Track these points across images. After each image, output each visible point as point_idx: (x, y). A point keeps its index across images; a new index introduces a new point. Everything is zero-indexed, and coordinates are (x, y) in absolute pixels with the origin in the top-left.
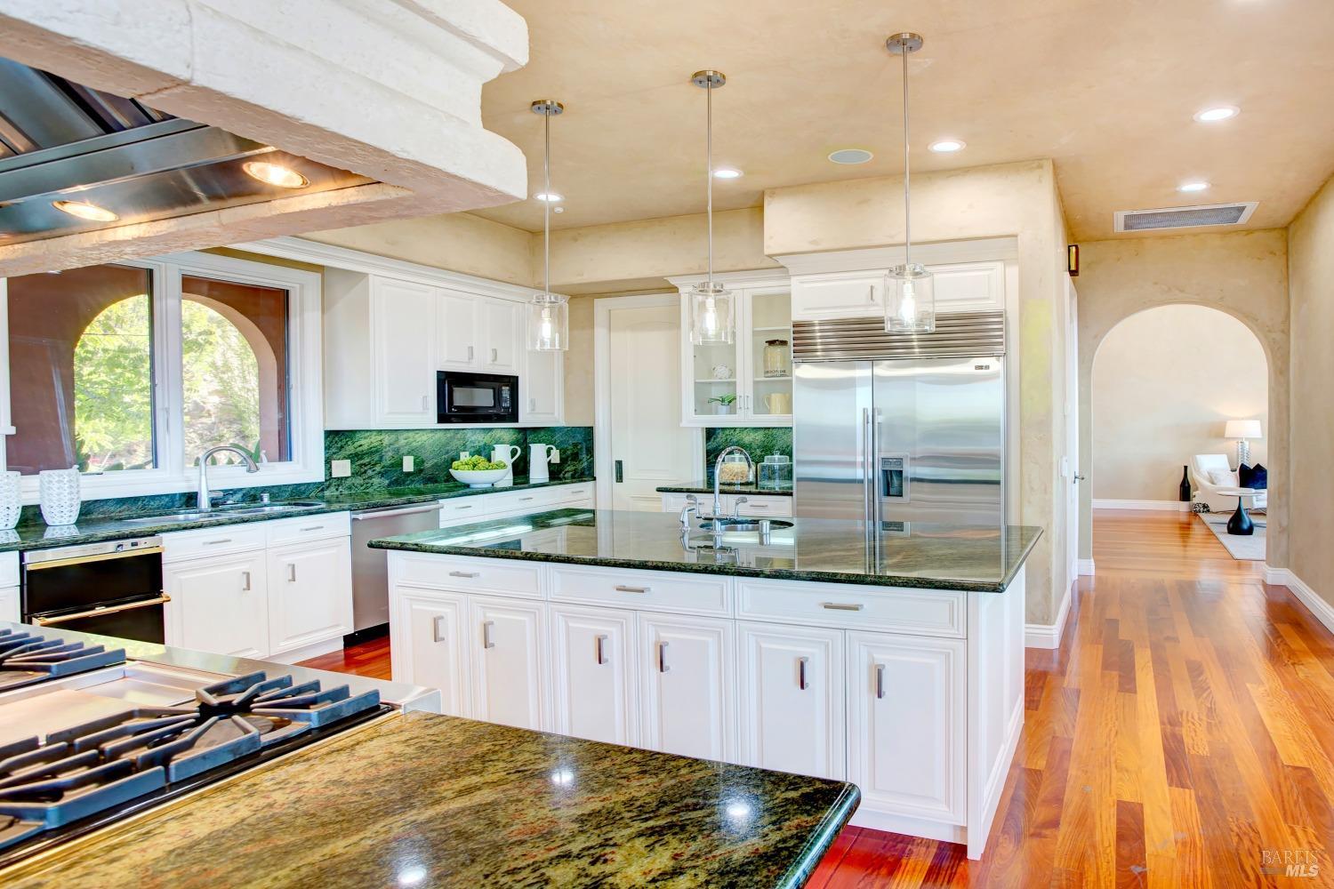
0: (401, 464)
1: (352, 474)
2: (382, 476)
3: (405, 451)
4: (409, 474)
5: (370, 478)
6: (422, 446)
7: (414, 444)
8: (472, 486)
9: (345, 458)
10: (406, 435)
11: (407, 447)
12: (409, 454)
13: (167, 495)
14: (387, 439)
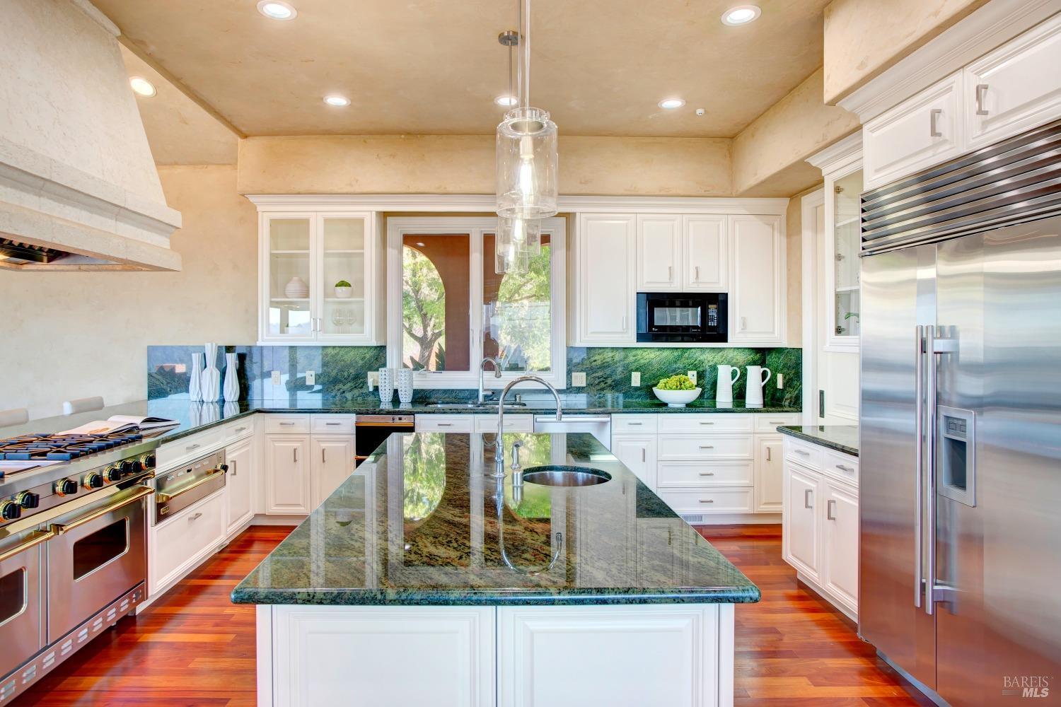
0: (629, 379)
1: (588, 385)
2: (613, 389)
3: (633, 368)
4: (636, 389)
5: (603, 389)
6: (650, 364)
7: (642, 361)
8: (670, 405)
9: (582, 371)
10: (634, 352)
11: (636, 364)
12: (637, 370)
13: (467, 390)
14: (618, 356)
